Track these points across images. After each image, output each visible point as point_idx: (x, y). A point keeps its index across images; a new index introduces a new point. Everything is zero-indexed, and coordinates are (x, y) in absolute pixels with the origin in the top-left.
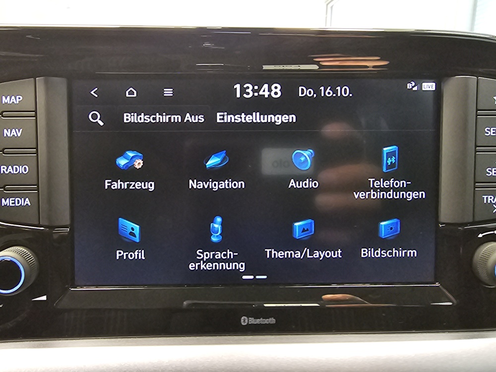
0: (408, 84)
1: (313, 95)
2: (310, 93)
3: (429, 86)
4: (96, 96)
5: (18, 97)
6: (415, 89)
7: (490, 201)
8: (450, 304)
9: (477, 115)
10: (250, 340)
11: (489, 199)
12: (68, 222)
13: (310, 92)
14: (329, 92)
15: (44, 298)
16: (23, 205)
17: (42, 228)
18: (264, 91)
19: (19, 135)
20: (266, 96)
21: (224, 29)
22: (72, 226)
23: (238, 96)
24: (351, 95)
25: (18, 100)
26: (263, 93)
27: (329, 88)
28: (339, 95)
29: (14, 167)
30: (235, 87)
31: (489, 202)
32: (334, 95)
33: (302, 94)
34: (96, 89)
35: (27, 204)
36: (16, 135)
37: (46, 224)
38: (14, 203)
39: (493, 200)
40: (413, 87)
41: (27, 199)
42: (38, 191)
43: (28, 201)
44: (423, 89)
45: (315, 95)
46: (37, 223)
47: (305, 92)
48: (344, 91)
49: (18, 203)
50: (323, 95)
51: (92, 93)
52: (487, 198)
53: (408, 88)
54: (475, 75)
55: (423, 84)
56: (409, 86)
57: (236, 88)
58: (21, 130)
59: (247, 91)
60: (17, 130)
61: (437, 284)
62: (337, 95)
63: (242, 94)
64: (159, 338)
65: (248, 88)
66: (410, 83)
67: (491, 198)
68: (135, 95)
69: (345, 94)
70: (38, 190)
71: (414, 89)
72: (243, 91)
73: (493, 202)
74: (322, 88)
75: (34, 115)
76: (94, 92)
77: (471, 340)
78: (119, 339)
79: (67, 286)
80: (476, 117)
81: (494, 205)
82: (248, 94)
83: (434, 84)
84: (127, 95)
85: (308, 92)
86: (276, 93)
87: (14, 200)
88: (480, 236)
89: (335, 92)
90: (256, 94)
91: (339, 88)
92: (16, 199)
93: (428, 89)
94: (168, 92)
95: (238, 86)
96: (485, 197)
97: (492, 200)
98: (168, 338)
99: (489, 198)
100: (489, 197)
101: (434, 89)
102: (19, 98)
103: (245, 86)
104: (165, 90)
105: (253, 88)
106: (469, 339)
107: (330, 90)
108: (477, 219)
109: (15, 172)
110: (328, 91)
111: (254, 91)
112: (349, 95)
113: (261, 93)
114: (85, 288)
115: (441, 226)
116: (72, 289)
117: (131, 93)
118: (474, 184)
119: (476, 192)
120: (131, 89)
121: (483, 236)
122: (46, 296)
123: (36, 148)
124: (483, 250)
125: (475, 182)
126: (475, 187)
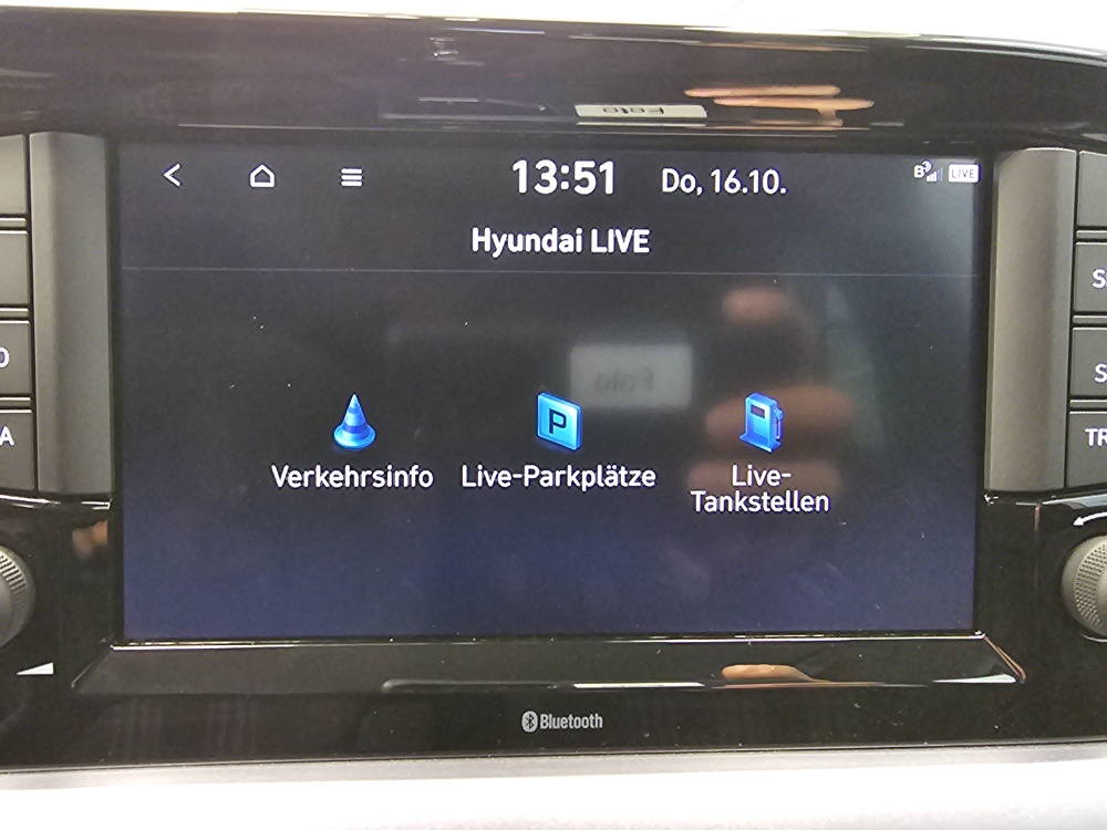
0: (917, 167)
1: (695, 189)
2: (688, 186)
3: (964, 172)
4: (178, 183)
6: (932, 178)
7: (1103, 440)
8: (1010, 679)
9: (1076, 240)
10: (544, 766)
11: (1100, 437)
12: (106, 485)
13: (688, 181)
14: (732, 184)
15: (48, 669)
17: (43, 501)
22: (117, 497)
23: (523, 188)
24: (783, 191)
27: (734, 172)
28: (756, 190)
30: (515, 167)
31: (1100, 443)
32: (745, 190)
33: (670, 185)
34: (178, 167)
35: (6, 443)
37: (53, 489)
40: (927, 174)
41: (6, 430)
42: (34, 411)
43: (7, 435)
44: (951, 180)
45: (700, 190)
46: (29, 487)
47: (676, 182)
48: (768, 181)
50: (717, 189)
51: (168, 175)
52: (1096, 434)
53: (916, 176)
54: (1072, 145)
55: (952, 167)
56: (918, 171)
57: (518, 170)
59: (544, 176)
61: (979, 636)
62: (751, 190)
63: (531, 185)
64: (328, 765)
65: (546, 169)
66: (920, 164)
68: (271, 184)
69: (771, 187)
70: (33, 406)
71: (929, 179)
74: (717, 173)
75: (23, 225)
76: (173, 175)
77: (1061, 763)
79: (104, 640)
80: (1074, 243)
82: (546, 184)
83: (976, 167)
84: (253, 184)
85: (686, 183)
88: (1079, 522)
89: (747, 182)
90: (565, 185)
91: (755, 174)
93: (962, 180)
94: (352, 178)
95: (521, 166)
96: (1091, 431)
98: (348, 764)
99: (1100, 434)
100: (1100, 431)
101: (976, 180)
103: (539, 166)
104: (344, 171)
105: (559, 169)
107: (735, 176)
108: (1072, 483)
110: (730, 179)
111: (559, 177)
112: (779, 190)
114: (148, 647)
115: (988, 499)
116: (115, 648)
117: (262, 177)
118: (1068, 401)
119: (1071, 419)
120: (262, 167)
121: (1085, 523)
122: (51, 665)
123: (30, 306)
124: (1088, 554)
125: (1070, 397)
126: (1069, 409)
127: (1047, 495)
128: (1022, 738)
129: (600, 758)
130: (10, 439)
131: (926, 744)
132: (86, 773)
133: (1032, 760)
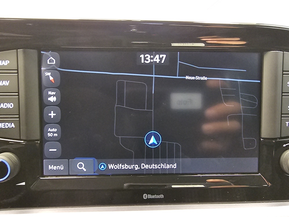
5: (6, 61)
8: (267, 185)
9: (283, 74)
10: (148, 208)
12: (38, 137)
15: (24, 184)
16: (10, 127)
17: (22, 141)
18: (156, 59)
19: (7, 85)
20: (158, 62)
22: (41, 140)
23: (143, 62)
25: (6, 63)
29: (5, 104)
30: (141, 56)
35: (13, 127)
36: (5, 85)
37: (24, 139)
38: (5, 126)
42: (20, 119)
43: (13, 125)
46: (19, 138)
49: (7, 126)
54: (282, 50)
60: (6, 81)
61: (260, 174)
63: (145, 61)
64: (94, 207)
65: (147, 57)
72: (145, 59)
75: (16, 72)
77: (279, 207)
79: (38, 176)
82: (147, 60)
87: (5, 124)
88: (284, 146)
90: (152, 61)
92: (6, 124)
96: (287, 123)
102: (8, 62)
103: (146, 56)
105: (151, 57)
106: (277, 206)
108: (283, 136)
109: (5, 107)
111: (151, 59)
113: (155, 60)
114: (49, 178)
115: (262, 140)
116: (41, 178)
118: (281, 115)
119: (282, 120)
121: (286, 146)
122: (24, 183)
123: (18, 93)
124: (286, 154)
125: (282, 114)
126: (281, 117)
127: (276, 139)
128: (270, 200)
129: (163, 206)
131: (246, 202)
132: (34, 210)
133: (272, 206)
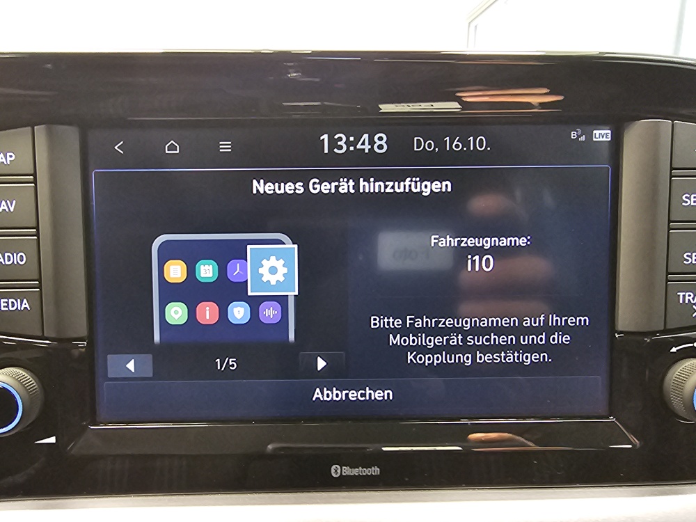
0: (572, 132)
1: (434, 149)
2: (430, 147)
3: (602, 135)
4: (122, 152)
5: (8, 154)
6: (583, 138)
7: (689, 300)
8: (630, 446)
9: (671, 176)
10: (344, 498)
11: (687, 298)
12: (83, 332)
14: (457, 145)
15: (52, 440)
16: (19, 309)
17: (48, 342)
19: (12, 209)
20: (367, 151)
21: (314, 53)
22: (91, 338)
23: (326, 151)
24: (489, 149)
25: (9, 159)
26: (363, 147)
27: (458, 138)
28: (472, 149)
29: (6, 255)
31: (687, 302)
32: (465, 149)
33: (418, 147)
34: (122, 143)
35: (26, 308)
36: (7, 210)
37: (53, 335)
38: (7, 306)
39: (693, 299)
40: (579, 136)
41: (25, 301)
42: (41, 290)
43: (26, 304)
45: (437, 149)
46: (39, 334)
47: (422, 144)
48: (479, 143)
49: (13, 307)
50: (448, 149)
51: (116, 148)
52: (684, 296)
53: (572, 137)
54: (669, 117)
55: (595, 132)
56: (574, 135)
57: (323, 139)
58: (14, 202)
59: (339, 143)
60: (8, 202)
61: (612, 419)
62: (468, 149)
63: (331, 149)
64: (216, 496)
65: (340, 139)
66: (575, 130)
67: (689, 296)
68: (178, 152)
69: (481, 147)
70: (40, 287)
71: (581, 139)
72: (333, 143)
73: (692, 302)
74: (447, 139)
75: (32, 181)
76: (119, 147)
78: (159, 497)
79: (84, 423)
80: (670, 179)
81: (694, 306)
82: (341, 148)
83: (609, 132)
84: (167, 152)
85: (428, 145)
86: (380, 147)
87: (7, 302)
88: (674, 350)
89: (466, 144)
90: (352, 148)
91: (471, 139)
92: (11, 300)
93: (601, 139)
94: (225, 146)
95: (325, 137)
96: (681, 294)
97: (690, 298)
98: (228, 496)
99: (687, 296)
100: (687, 294)
101: (610, 139)
102: (11, 156)
103: (336, 137)
104: (221, 143)
105: (348, 139)
106: (656, 495)
107: (458, 141)
108: (669, 327)
109: (7, 263)
110: (456, 142)
111: (348, 143)
112: (486, 148)
113: (359, 146)
114: (110, 426)
115: (617, 336)
116: (92, 427)
117: (172, 148)
118: (667, 276)
119: (669, 288)
120: (172, 142)
121: (677, 350)
122: (54, 438)
123: (37, 228)
124: (679, 370)
125: (668, 273)
126: (667, 280)
127: (654, 333)
128: (636, 482)
129: (378, 493)
130: (27, 306)
132: (76, 500)
133: (643, 495)
